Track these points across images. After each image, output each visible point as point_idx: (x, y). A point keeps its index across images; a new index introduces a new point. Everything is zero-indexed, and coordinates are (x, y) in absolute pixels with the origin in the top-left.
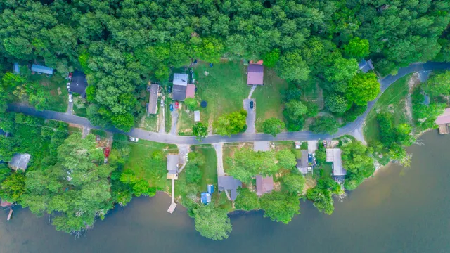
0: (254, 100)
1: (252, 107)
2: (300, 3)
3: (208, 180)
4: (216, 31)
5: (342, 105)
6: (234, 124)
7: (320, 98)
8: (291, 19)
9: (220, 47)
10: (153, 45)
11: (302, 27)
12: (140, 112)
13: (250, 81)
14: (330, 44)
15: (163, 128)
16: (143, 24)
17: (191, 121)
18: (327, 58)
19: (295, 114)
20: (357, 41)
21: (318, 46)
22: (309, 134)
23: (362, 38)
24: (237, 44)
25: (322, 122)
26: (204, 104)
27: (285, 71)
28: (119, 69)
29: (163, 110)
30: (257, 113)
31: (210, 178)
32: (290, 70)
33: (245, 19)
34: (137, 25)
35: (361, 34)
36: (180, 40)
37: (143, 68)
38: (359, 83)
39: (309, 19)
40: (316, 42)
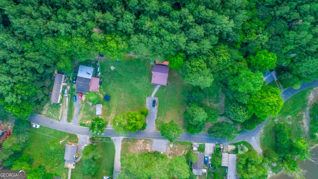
0: (157, 99)
1: (154, 106)
2: (210, 9)
3: (104, 171)
4: (120, 29)
5: (243, 115)
6: (132, 124)
7: (222, 103)
8: (200, 24)
9: (123, 46)
10: (54, 36)
11: (210, 34)
12: (42, 100)
13: (154, 81)
14: (237, 54)
15: (65, 117)
16: (42, 13)
17: (93, 113)
18: (233, 67)
19: (195, 119)
20: (265, 54)
21: (225, 55)
22: (207, 137)
23: (270, 51)
24: (140, 44)
25: (220, 128)
26: (107, 98)
27: (189, 76)
28: (15, 58)
29: (67, 99)
30: (159, 111)
31: (107, 170)
32: (193, 77)
33: (151, 19)
34: (35, 14)
35: (269, 47)
36: (82, 34)
37: (44, 58)
38: (263, 97)
39: (218, 27)
40: (223, 51)
